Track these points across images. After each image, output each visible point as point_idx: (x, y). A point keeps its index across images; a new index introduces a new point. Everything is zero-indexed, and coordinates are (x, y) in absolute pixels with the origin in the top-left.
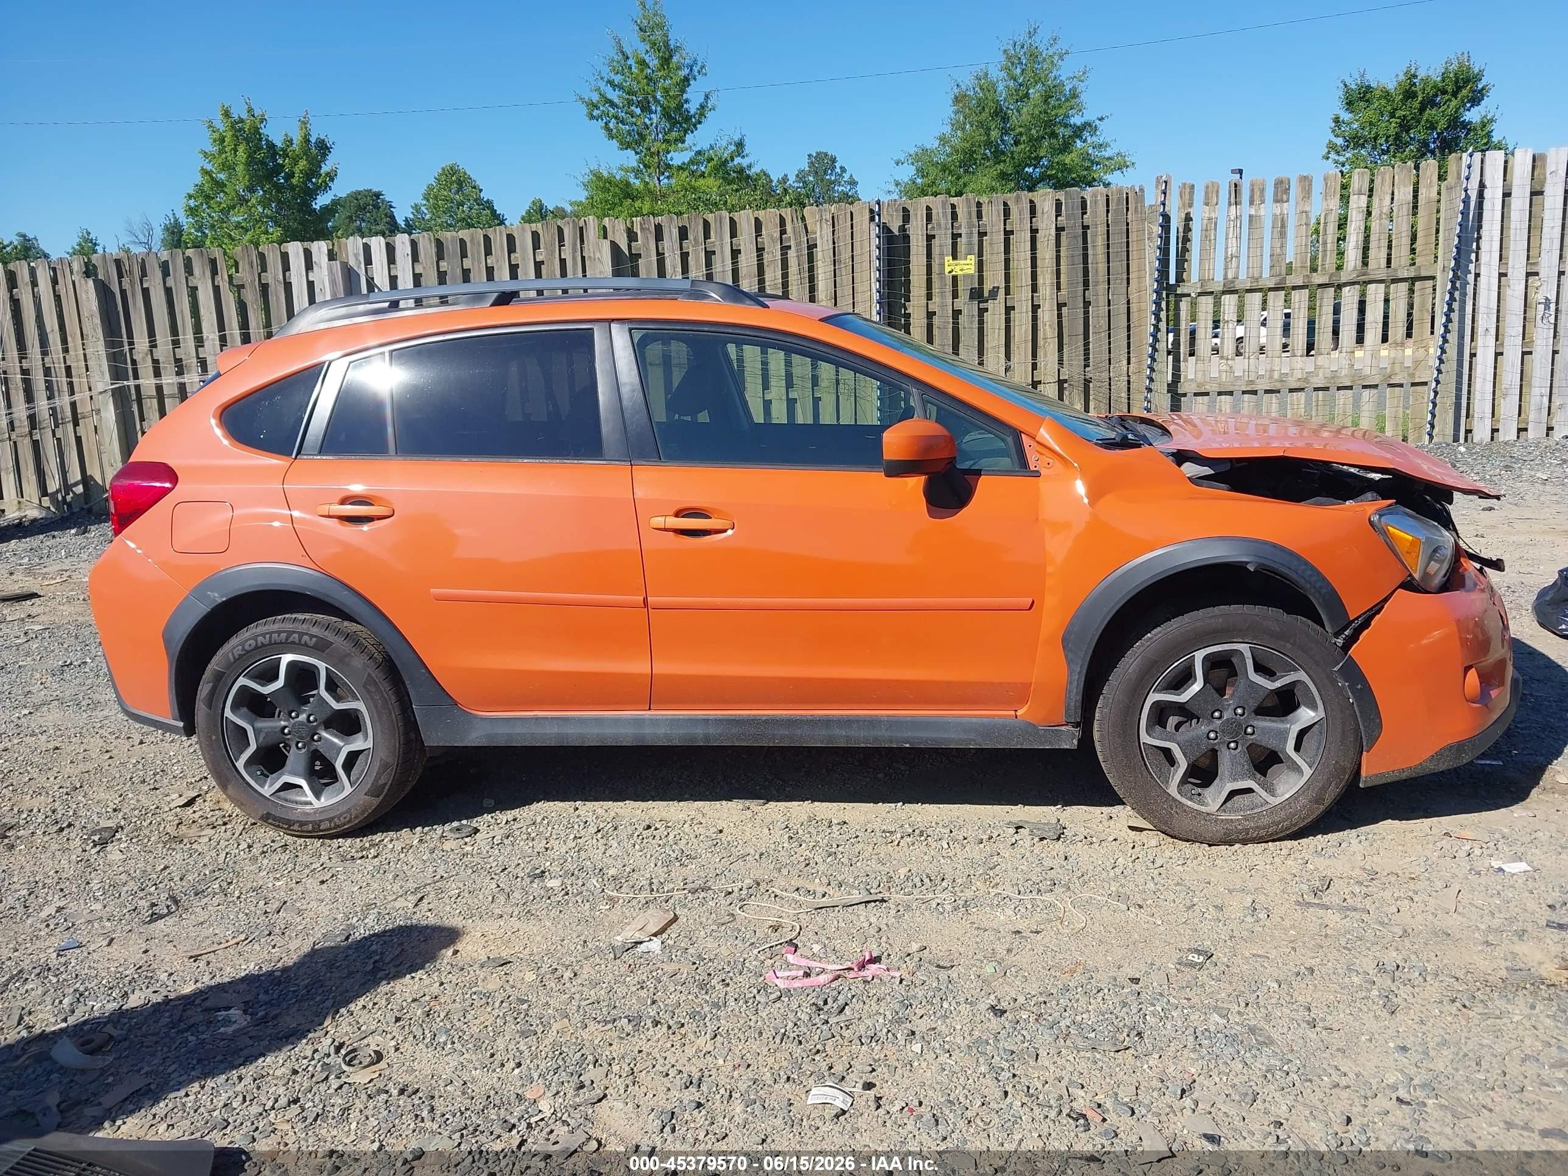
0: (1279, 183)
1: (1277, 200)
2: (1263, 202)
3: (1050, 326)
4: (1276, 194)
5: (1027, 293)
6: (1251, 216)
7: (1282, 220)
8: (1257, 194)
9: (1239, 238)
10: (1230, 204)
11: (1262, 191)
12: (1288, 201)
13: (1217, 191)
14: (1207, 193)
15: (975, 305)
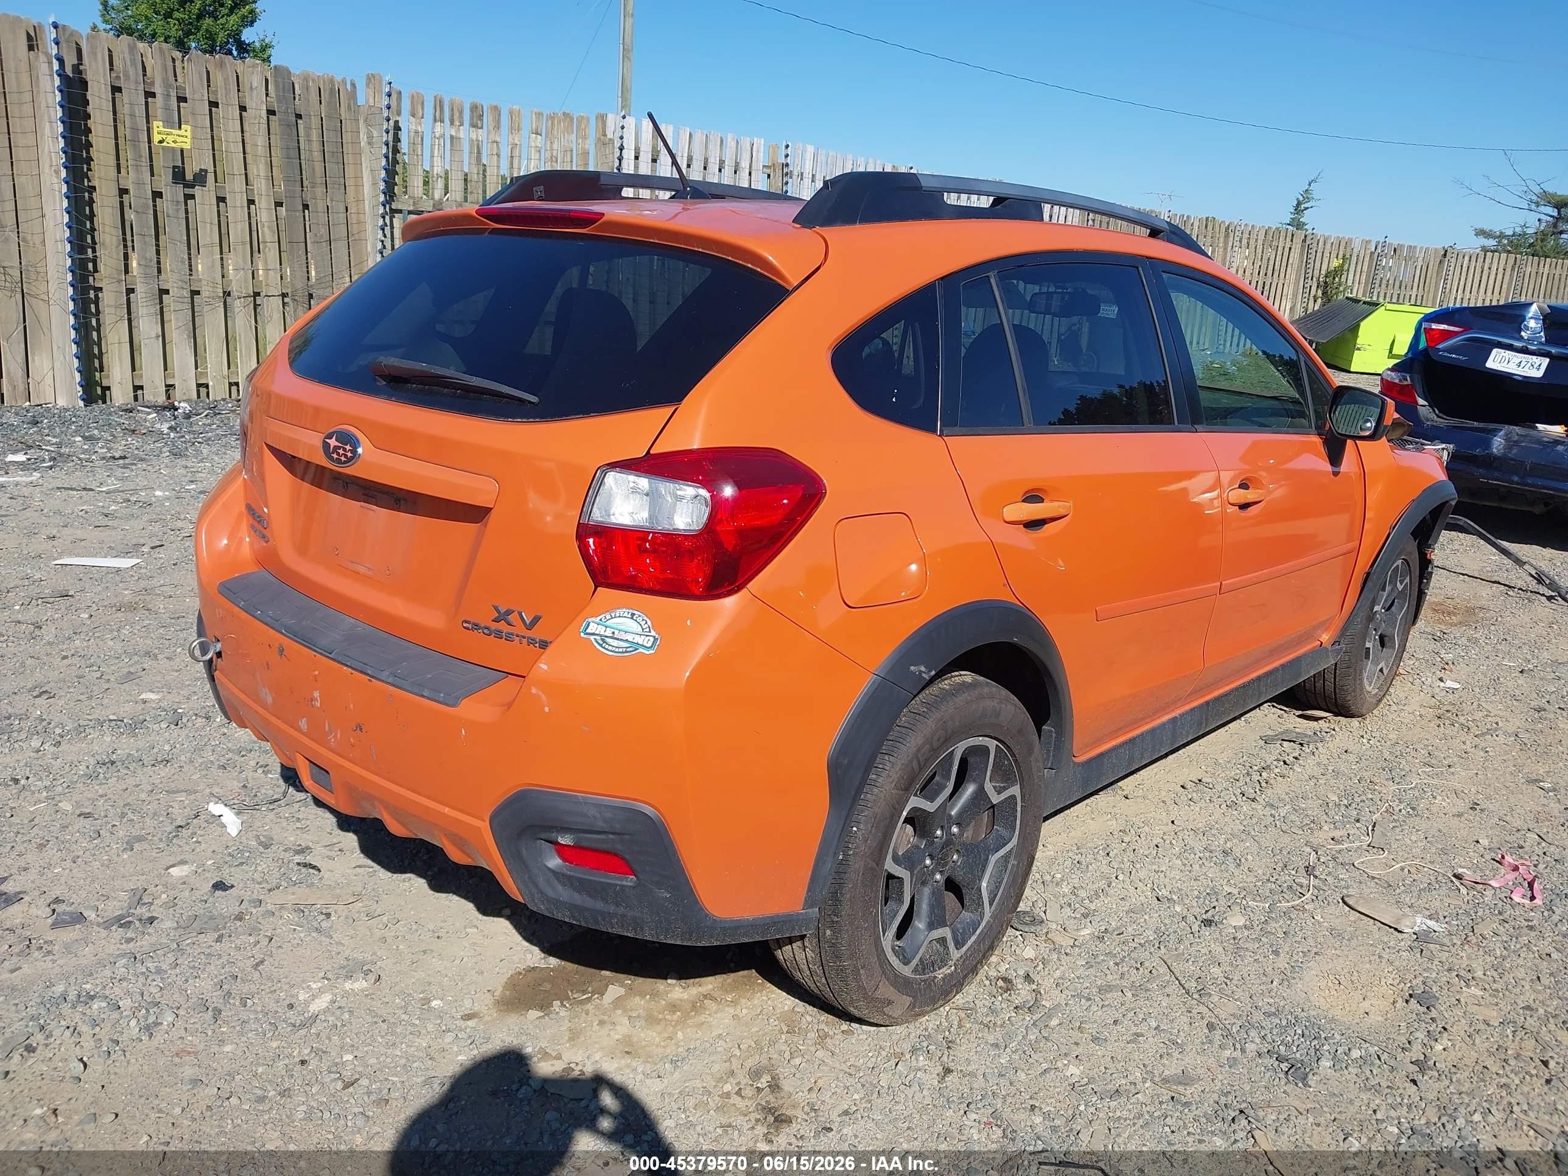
0: (474, 108)
1: (474, 125)
2: (462, 124)
3: (269, 227)
4: (472, 118)
5: (239, 183)
6: (452, 137)
7: (478, 147)
8: (456, 115)
9: (443, 157)
10: (435, 120)
11: (461, 112)
12: (482, 128)
13: (423, 103)
14: (412, 103)
15: (180, 190)
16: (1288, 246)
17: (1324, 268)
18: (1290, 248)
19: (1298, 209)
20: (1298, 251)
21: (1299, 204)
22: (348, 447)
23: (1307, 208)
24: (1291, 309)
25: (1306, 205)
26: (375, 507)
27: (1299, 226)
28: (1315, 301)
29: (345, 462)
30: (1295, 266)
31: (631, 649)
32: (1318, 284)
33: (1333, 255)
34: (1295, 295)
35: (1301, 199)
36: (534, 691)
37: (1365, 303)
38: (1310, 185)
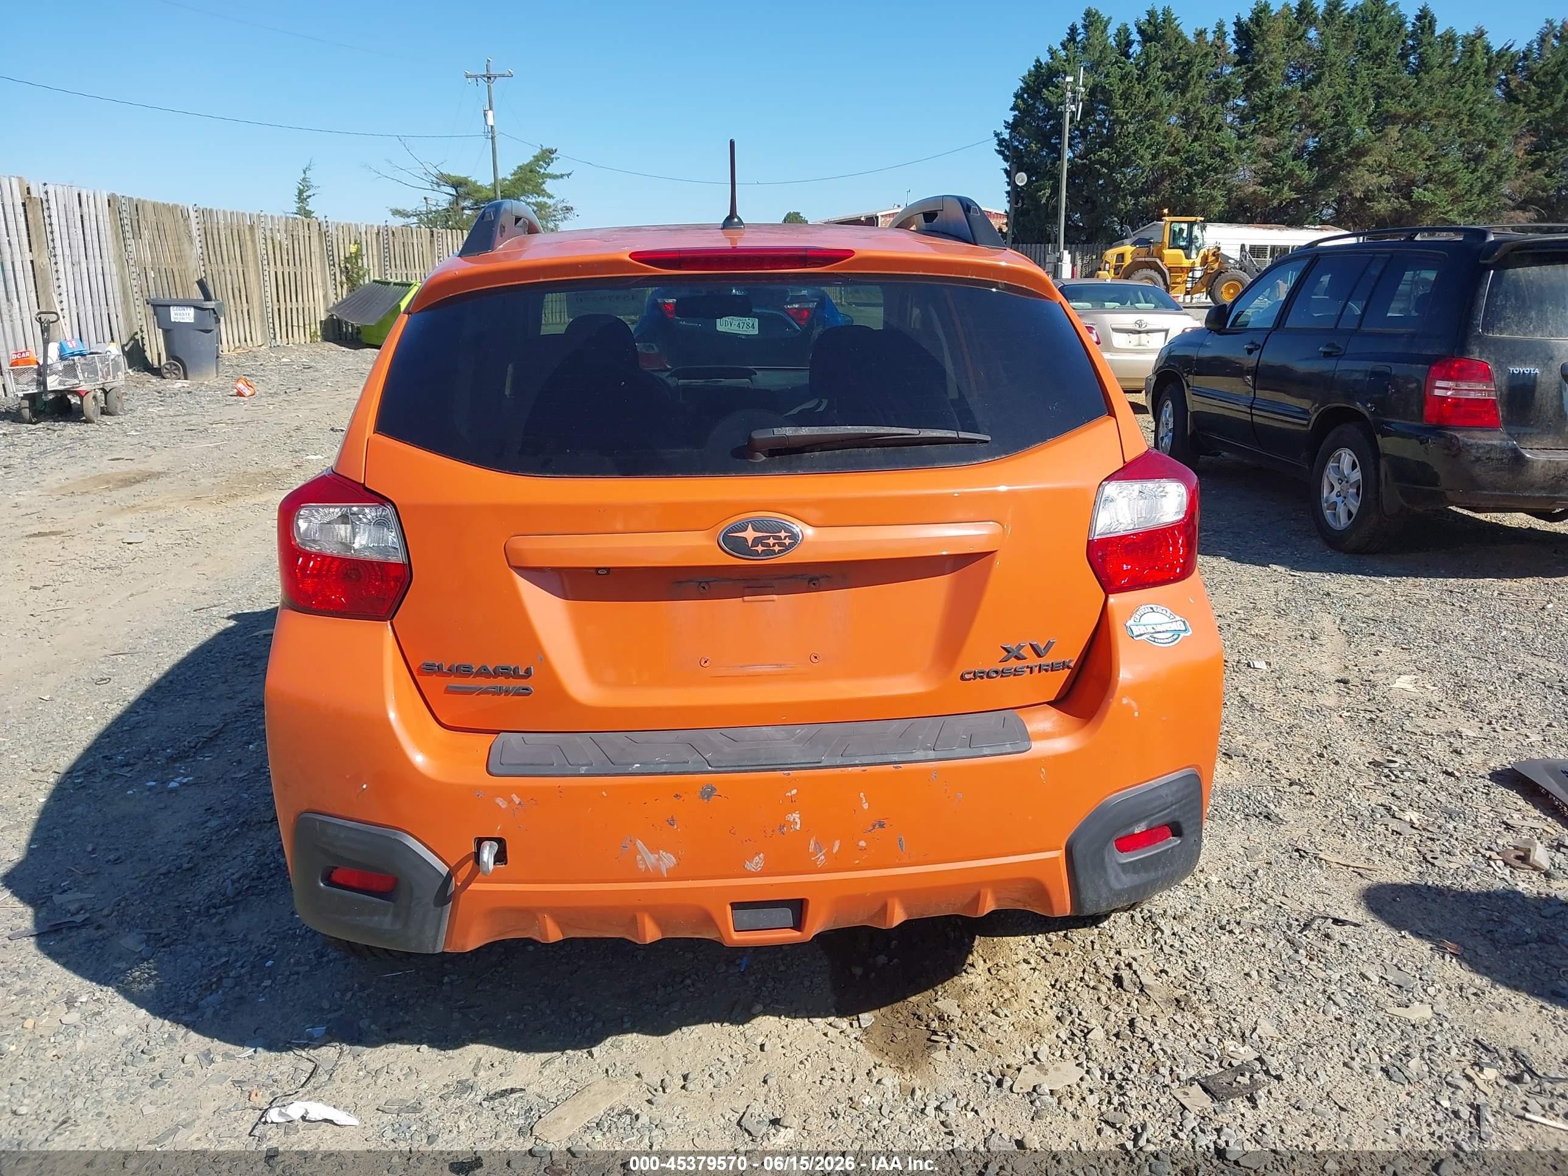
16: (307, 235)
17: (342, 254)
18: (309, 237)
19: (302, 198)
20: (317, 239)
21: (301, 192)
22: (783, 534)
23: (310, 196)
24: (325, 297)
25: (308, 193)
26: (775, 597)
27: (308, 214)
28: (342, 287)
29: (780, 551)
30: (318, 254)
31: (1175, 637)
32: (341, 270)
33: (347, 242)
34: (324, 283)
35: (302, 188)
36: (1125, 701)
37: (395, 284)
38: (305, 172)
